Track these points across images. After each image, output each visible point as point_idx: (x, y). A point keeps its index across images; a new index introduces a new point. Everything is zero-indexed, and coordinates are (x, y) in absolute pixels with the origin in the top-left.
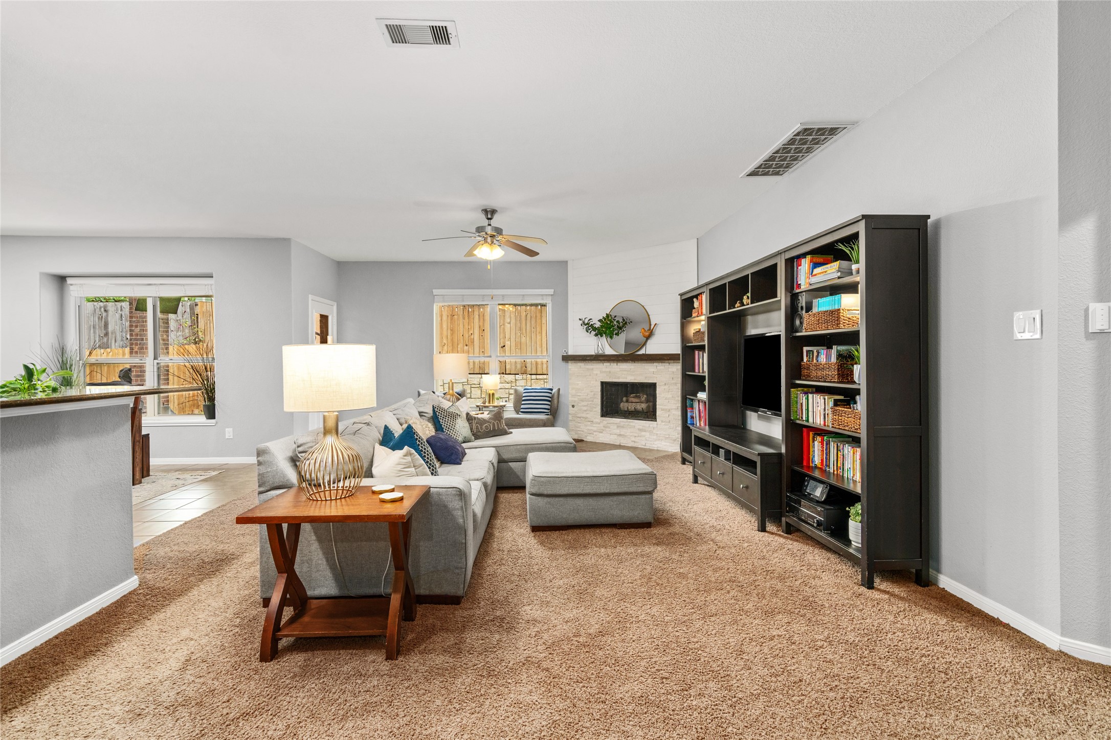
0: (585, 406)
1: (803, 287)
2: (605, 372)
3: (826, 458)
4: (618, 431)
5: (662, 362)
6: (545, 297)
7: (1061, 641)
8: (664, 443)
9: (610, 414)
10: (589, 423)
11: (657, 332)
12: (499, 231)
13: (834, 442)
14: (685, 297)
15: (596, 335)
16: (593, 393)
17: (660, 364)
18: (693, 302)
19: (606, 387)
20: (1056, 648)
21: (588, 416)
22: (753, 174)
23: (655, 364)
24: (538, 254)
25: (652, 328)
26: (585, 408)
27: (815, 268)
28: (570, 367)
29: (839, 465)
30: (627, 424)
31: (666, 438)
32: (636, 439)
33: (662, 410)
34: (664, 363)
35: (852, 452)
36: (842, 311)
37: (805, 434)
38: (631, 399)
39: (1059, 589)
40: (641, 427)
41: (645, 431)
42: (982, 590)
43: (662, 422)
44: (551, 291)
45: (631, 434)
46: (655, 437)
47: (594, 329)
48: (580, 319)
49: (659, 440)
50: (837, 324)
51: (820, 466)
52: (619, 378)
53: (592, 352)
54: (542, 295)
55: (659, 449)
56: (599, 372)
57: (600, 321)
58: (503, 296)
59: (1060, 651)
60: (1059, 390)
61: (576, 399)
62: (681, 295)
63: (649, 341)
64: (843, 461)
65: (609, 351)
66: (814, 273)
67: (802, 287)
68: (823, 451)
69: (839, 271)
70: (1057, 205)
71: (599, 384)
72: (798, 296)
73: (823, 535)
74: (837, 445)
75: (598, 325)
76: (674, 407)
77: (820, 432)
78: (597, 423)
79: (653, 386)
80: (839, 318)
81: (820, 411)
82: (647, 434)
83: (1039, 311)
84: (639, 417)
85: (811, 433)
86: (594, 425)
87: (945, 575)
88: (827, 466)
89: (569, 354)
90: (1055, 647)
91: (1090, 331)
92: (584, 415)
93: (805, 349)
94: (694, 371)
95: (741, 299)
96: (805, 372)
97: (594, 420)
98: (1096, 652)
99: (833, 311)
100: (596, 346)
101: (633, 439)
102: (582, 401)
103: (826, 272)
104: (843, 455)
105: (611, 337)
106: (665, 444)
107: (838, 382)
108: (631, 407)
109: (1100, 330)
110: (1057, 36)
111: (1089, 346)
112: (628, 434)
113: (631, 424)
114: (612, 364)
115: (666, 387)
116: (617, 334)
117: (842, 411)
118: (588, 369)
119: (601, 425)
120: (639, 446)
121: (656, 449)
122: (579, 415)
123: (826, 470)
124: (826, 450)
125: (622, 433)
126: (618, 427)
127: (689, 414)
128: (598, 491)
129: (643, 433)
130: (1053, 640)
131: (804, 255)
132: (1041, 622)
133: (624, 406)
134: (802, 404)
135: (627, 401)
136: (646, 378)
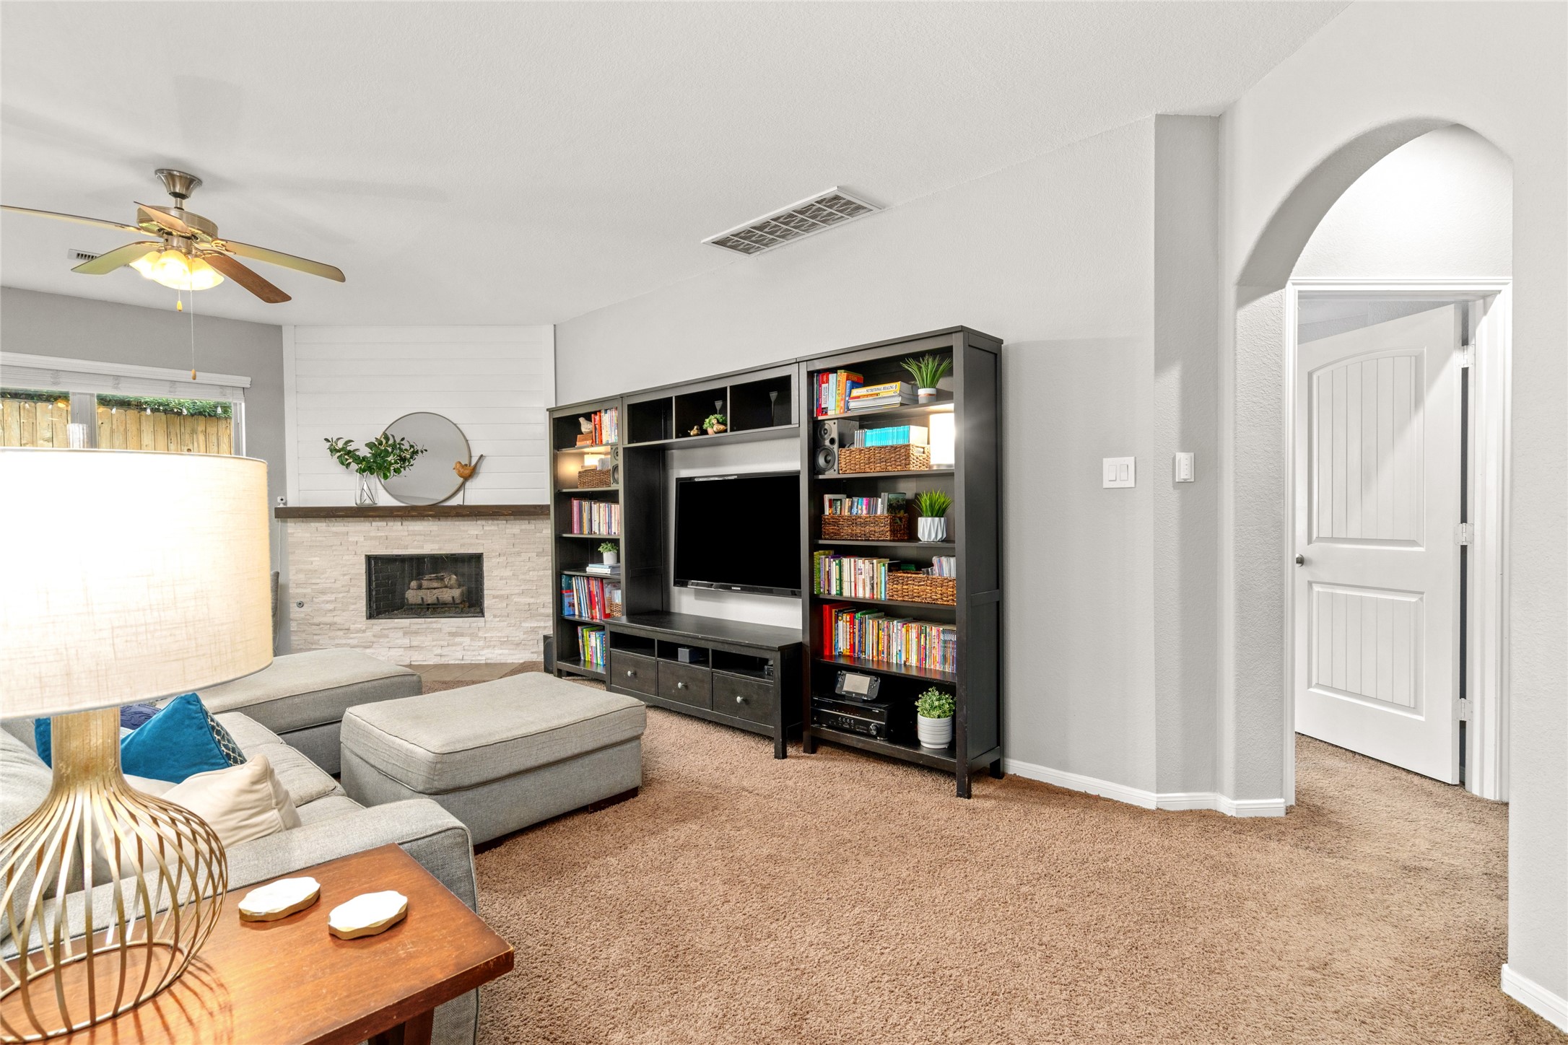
0: (328, 602)
1: (831, 414)
2: (372, 538)
3: (859, 642)
4: (406, 641)
5: (493, 519)
6: (228, 391)
7: (1158, 798)
8: (498, 651)
9: (385, 612)
10: (341, 633)
11: (484, 468)
12: (209, 229)
13: (873, 619)
14: (557, 415)
15: (361, 471)
16: (347, 577)
17: (490, 522)
18: (579, 424)
19: (376, 565)
20: (1153, 807)
21: (337, 619)
22: (722, 243)
23: (479, 522)
24: (286, 298)
25: (473, 463)
26: (330, 606)
27: (853, 388)
28: (290, 531)
29: (880, 649)
30: (424, 626)
31: (502, 643)
32: (445, 651)
33: (494, 597)
34: (497, 520)
35: (904, 630)
36: (911, 448)
37: (826, 612)
38: (425, 584)
39: (1155, 745)
40: (454, 630)
41: (462, 635)
42: (1064, 766)
43: (495, 616)
44: (245, 381)
45: (435, 643)
46: (481, 643)
47: (359, 460)
48: (327, 440)
49: (488, 647)
50: (906, 465)
51: (848, 654)
52: (406, 547)
53: (350, 501)
54: (221, 386)
55: (489, 661)
56: (362, 539)
57: (370, 445)
58: (117, 377)
59: (1158, 809)
60: (1155, 541)
61: (309, 591)
62: (551, 411)
63: (468, 484)
64: (889, 642)
65: (385, 500)
66: (853, 395)
67: (829, 413)
68: (854, 633)
69: (900, 395)
70: (1153, 348)
71: (363, 560)
72: (825, 424)
73: (880, 744)
74: (878, 622)
75: (365, 452)
76: (517, 591)
77: (855, 606)
78: (358, 631)
79: (477, 559)
80: (908, 456)
81: (864, 580)
82: (466, 640)
83: (1132, 459)
84: (444, 612)
85: (834, 610)
86: (352, 636)
87: (1014, 759)
88: (862, 652)
89: (289, 505)
90: (1151, 806)
91: (1177, 481)
92: (328, 619)
93: (827, 497)
94: (571, 532)
95: (701, 424)
96: (830, 528)
97: (352, 627)
98: (1200, 799)
99: (896, 448)
100: (359, 492)
101: (439, 651)
102: (323, 593)
103: (877, 395)
104: (889, 636)
105: (386, 477)
106: (500, 652)
107: (890, 541)
108: (430, 597)
109: (1185, 479)
110: (1153, 171)
111: (1174, 496)
112: (426, 644)
113: (435, 626)
114: (391, 524)
115: (502, 559)
116: (397, 471)
117: (908, 578)
118: (336, 534)
119: (369, 634)
120: (450, 662)
121: (484, 662)
122: (316, 620)
123: (859, 658)
124: (859, 631)
125: (414, 644)
126: (405, 634)
127: (566, 601)
128: (563, 754)
129: (458, 639)
130: (1147, 799)
131: (834, 370)
132: (1134, 785)
133: (412, 596)
134: (829, 573)
135: (420, 587)
136: (462, 545)
